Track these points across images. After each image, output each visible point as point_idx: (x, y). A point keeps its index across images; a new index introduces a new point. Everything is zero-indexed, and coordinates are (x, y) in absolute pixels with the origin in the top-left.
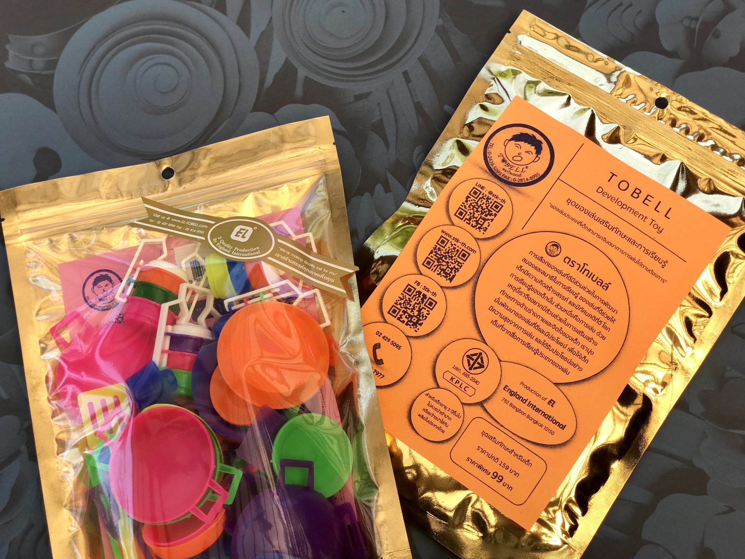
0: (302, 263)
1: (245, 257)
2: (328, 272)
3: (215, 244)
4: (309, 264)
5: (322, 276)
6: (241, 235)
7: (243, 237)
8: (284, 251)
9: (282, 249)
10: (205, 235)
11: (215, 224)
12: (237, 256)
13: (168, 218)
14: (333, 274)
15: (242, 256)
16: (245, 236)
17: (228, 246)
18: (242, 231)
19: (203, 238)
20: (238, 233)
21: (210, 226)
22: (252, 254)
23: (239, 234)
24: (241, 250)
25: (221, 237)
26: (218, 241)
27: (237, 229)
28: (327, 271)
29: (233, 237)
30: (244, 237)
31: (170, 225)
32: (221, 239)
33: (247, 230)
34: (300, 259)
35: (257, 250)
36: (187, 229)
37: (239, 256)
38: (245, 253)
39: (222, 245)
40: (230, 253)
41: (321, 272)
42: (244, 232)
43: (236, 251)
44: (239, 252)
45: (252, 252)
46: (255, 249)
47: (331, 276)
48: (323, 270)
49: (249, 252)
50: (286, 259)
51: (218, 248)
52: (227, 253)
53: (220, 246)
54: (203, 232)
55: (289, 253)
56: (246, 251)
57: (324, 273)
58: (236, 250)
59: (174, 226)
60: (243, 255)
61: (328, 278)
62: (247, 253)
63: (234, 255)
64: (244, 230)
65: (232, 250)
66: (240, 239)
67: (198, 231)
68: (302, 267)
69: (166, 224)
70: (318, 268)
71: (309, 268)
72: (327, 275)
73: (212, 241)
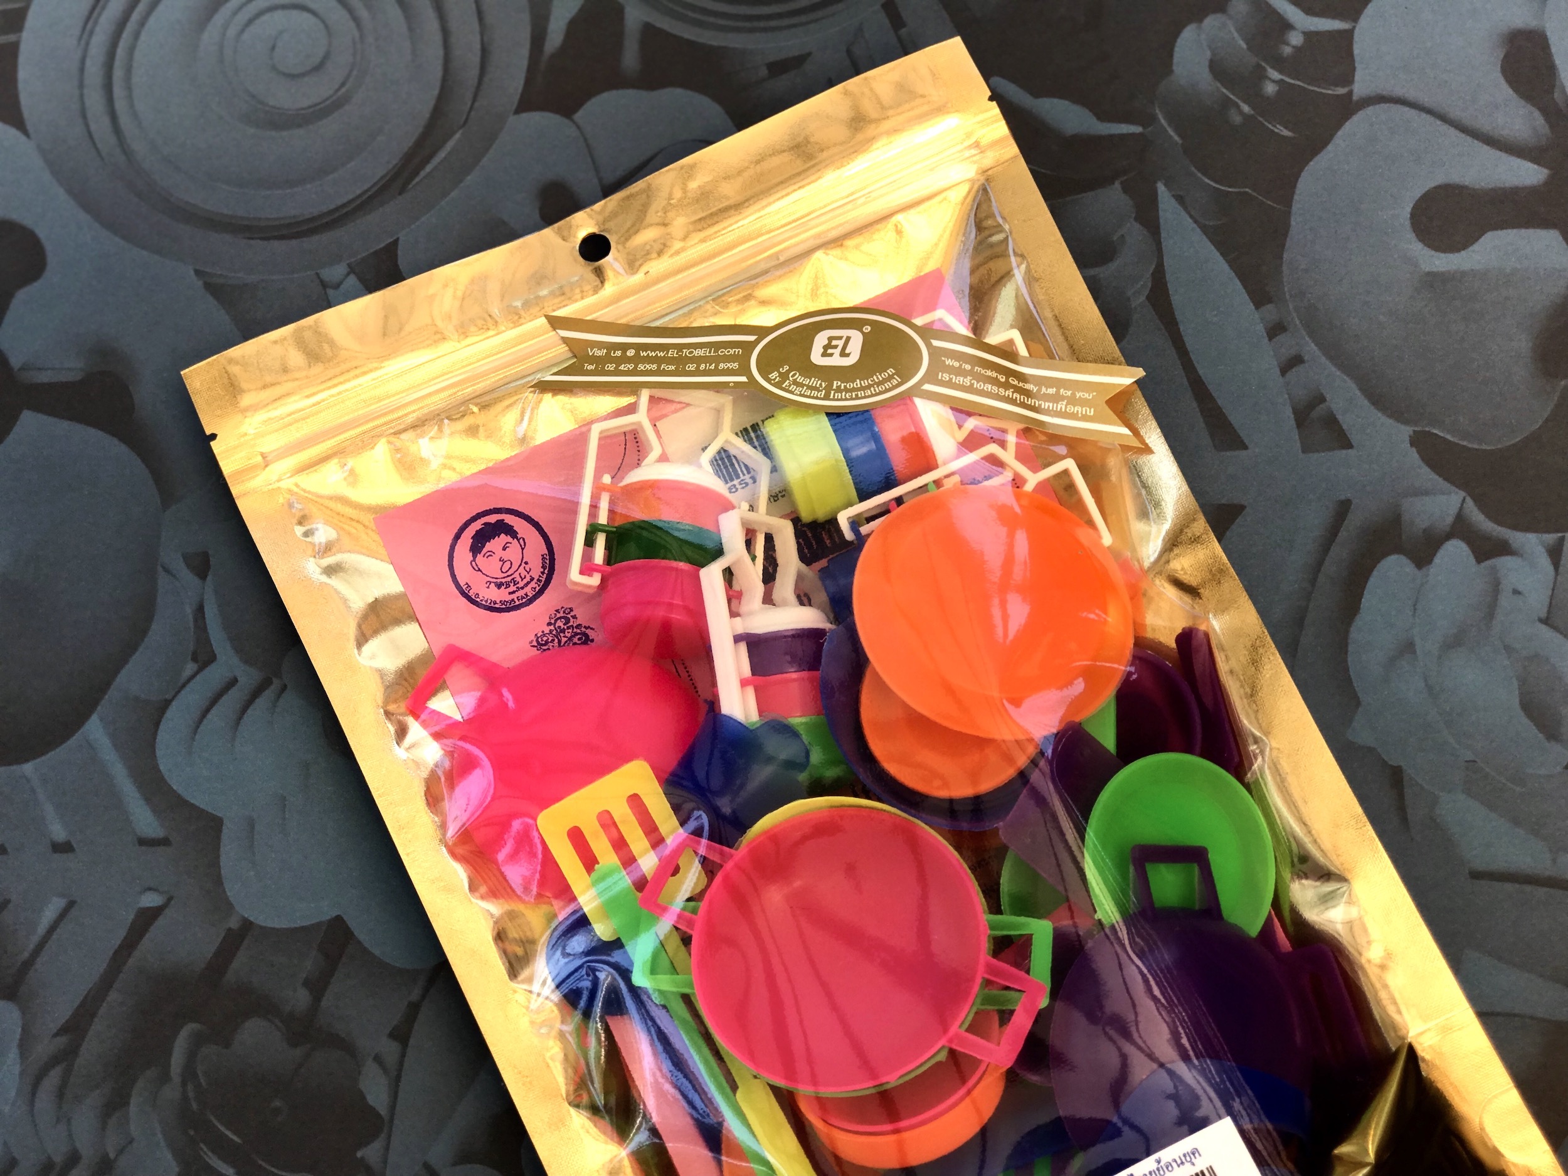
0: (1006, 386)
1: (865, 397)
2: (1073, 394)
3: (778, 385)
4: (1021, 384)
5: (1061, 406)
6: (837, 352)
7: (843, 354)
8: (956, 364)
9: (949, 362)
10: (745, 370)
11: (757, 342)
12: (846, 399)
13: (631, 353)
14: (1086, 395)
15: (857, 398)
16: (847, 351)
17: (814, 382)
18: (834, 343)
19: (744, 379)
20: (826, 348)
21: (748, 347)
22: (882, 388)
23: (830, 351)
24: (850, 385)
25: (786, 368)
26: (784, 377)
27: (821, 339)
28: (1069, 393)
29: (816, 357)
30: (848, 355)
31: (641, 367)
32: (788, 372)
33: (848, 339)
34: (999, 377)
35: (891, 377)
36: (692, 367)
37: (852, 399)
38: (862, 388)
39: (795, 383)
40: (826, 398)
41: (1056, 398)
42: (841, 343)
43: (839, 390)
44: (847, 390)
45: (879, 384)
46: (885, 375)
47: (1083, 403)
48: (1058, 392)
49: (872, 386)
50: (967, 381)
51: (792, 392)
52: (817, 398)
53: (793, 388)
54: (735, 366)
55: (968, 367)
56: (865, 383)
57: (1063, 398)
58: (839, 387)
59: (654, 367)
60: (861, 394)
61: (1078, 409)
62: (869, 387)
63: (838, 400)
64: (840, 338)
65: (829, 389)
66: (836, 360)
67: (722, 366)
68: (1009, 393)
69: (631, 367)
70: (1044, 389)
71: (1027, 393)
72: (1072, 401)
73: (769, 380)
